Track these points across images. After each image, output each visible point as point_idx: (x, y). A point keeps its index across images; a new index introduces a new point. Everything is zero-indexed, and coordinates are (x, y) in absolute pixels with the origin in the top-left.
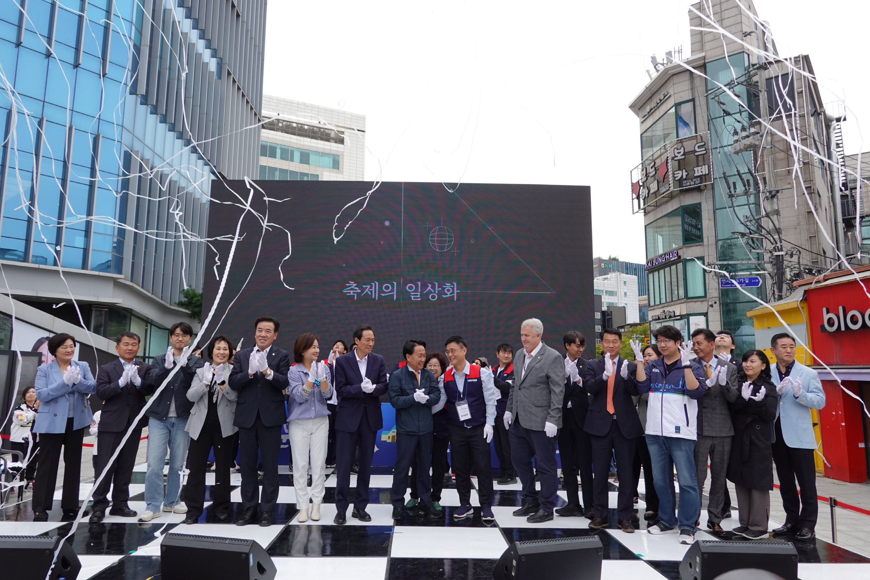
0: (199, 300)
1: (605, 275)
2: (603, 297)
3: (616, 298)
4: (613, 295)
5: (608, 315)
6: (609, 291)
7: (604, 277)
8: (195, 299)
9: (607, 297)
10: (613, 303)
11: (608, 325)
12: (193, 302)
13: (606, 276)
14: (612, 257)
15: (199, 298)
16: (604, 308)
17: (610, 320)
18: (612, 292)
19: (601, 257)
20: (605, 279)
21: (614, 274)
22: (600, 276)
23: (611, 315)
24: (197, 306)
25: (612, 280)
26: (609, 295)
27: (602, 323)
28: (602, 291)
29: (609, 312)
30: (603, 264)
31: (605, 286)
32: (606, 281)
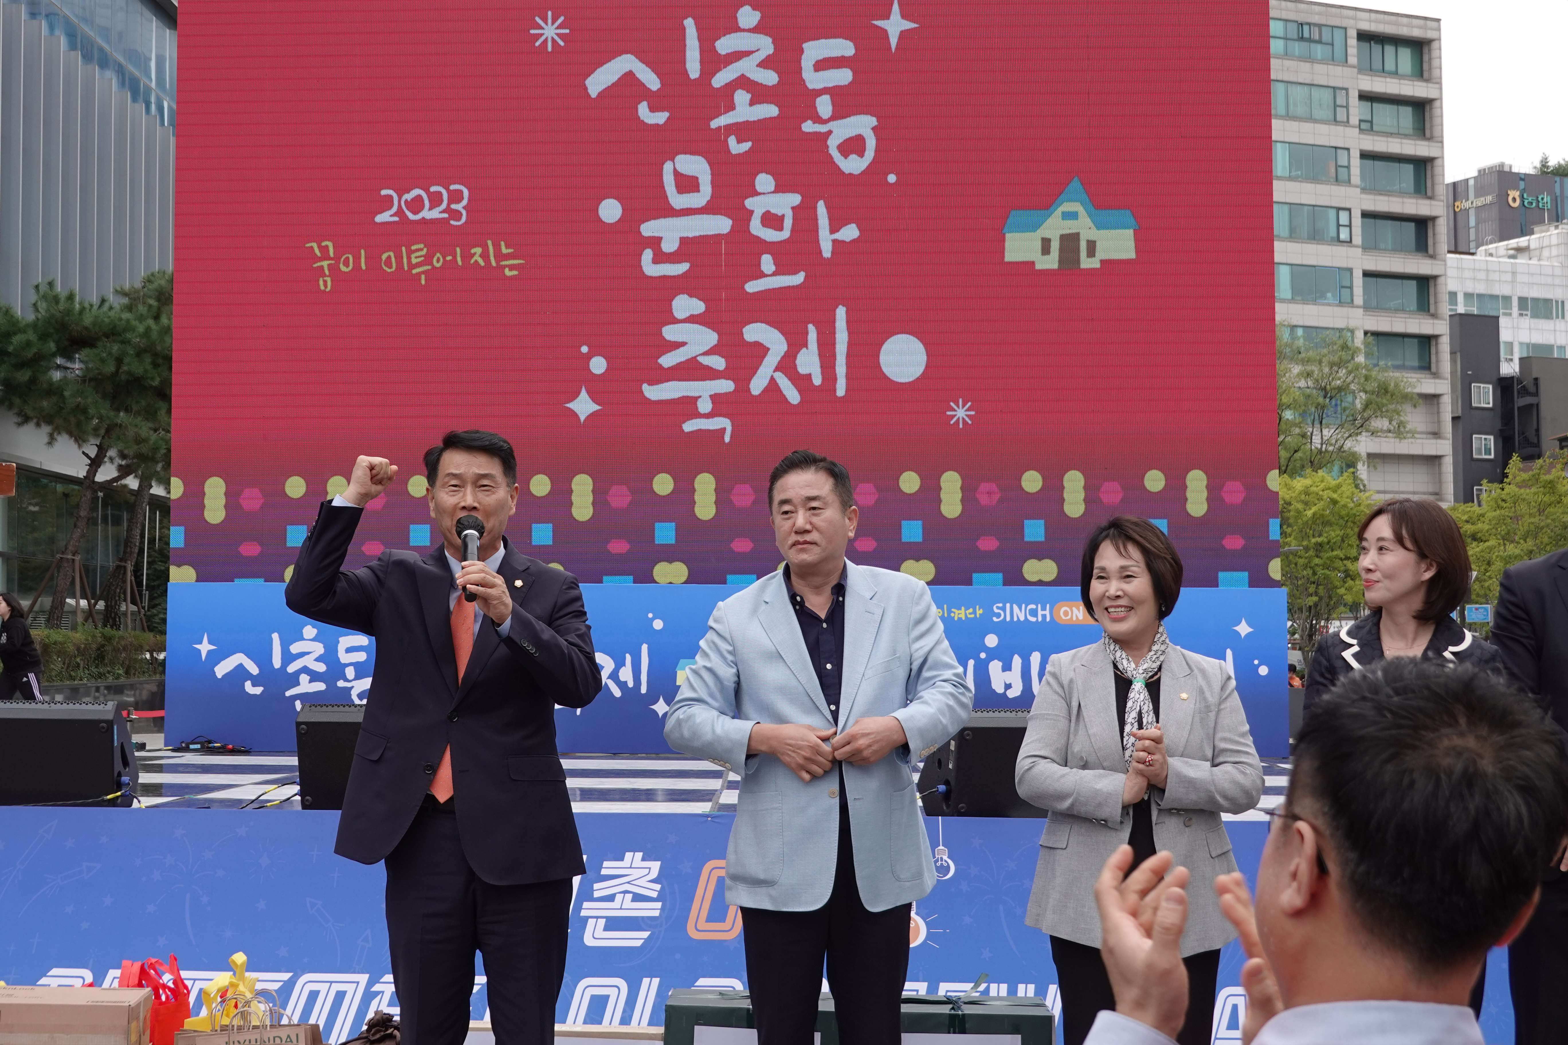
0: (28, 344)
1: (1523, 233)
2: (1503, 321)
3: (1560, 325)
4: (1548, 316)
5: (1524, 392)
6: (1535, 300)
7: (1513, 243)
8: (17, 339)
9: (1526, 322)
10: (1550, 347)
11: (1522, 433)
12: (11, 349)
13: (1522, 241)
14: (1552, 163)
15: (31, 336)
16: (1509, 368)
17: (1531, 411)
18: (1547, 301)
19: (1507, 162)
20: (1519, 250)
21: (1553, 231)
22: (1502, 239)
23: (1536, 394)
24: (22, 365)
25: (1546, 253)
26: (1535, 316)
27: (1498, 425)
28: (1507, 299)
29: (1528, 382)
30: (1514, 194)
31: (1520, 278)
32: (1521, 260)
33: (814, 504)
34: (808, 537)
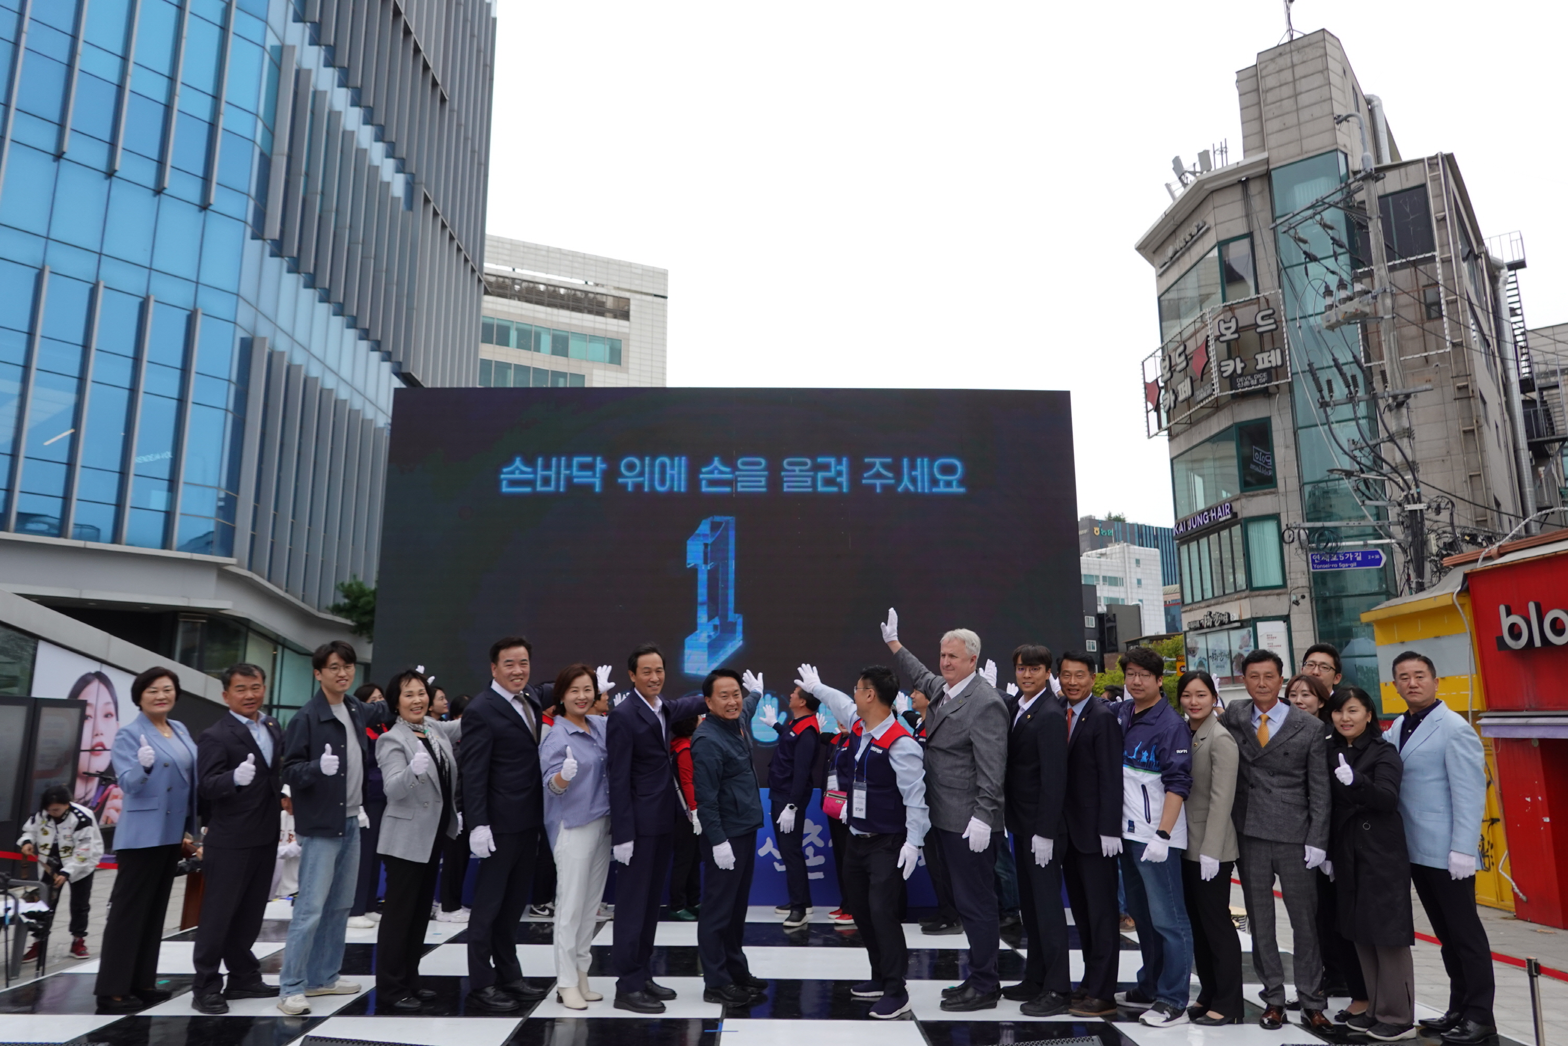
0: (369, 603)
1: (1101, 547)
2: (1098, 588)
3: (1122, 589)
4: (1116, 585)
5: (1109, 620)
6: (1110, 578)
7: (1099, 551)
8: (363, 600)
9: (1106, 587)
10: (1117, 599)
11: (1109, 639)
12: (360, 605)
13: (1103, 550)
14: (1113, 515)
15: (370, 598)
16: (1102, 609)
17: (1113, 629)
18: (1116, 578)
19: (1093, 514)
20: (1102, 555)
21: (1117, 546)
22: (1093, 549)
23: (1115, 621)
24: (366, 613)
25: (1114, 556)
26: (1110, 584)
27: (1098, 636)
28: (1097, 577)
29: (1111, 616)
30: (1097, 529)
31: (1103, 567)
32: (1103, 559)
33: (1420, 675)
34: (1416, 690)
